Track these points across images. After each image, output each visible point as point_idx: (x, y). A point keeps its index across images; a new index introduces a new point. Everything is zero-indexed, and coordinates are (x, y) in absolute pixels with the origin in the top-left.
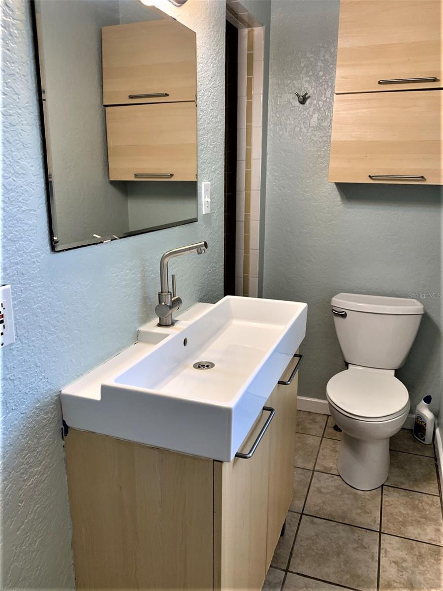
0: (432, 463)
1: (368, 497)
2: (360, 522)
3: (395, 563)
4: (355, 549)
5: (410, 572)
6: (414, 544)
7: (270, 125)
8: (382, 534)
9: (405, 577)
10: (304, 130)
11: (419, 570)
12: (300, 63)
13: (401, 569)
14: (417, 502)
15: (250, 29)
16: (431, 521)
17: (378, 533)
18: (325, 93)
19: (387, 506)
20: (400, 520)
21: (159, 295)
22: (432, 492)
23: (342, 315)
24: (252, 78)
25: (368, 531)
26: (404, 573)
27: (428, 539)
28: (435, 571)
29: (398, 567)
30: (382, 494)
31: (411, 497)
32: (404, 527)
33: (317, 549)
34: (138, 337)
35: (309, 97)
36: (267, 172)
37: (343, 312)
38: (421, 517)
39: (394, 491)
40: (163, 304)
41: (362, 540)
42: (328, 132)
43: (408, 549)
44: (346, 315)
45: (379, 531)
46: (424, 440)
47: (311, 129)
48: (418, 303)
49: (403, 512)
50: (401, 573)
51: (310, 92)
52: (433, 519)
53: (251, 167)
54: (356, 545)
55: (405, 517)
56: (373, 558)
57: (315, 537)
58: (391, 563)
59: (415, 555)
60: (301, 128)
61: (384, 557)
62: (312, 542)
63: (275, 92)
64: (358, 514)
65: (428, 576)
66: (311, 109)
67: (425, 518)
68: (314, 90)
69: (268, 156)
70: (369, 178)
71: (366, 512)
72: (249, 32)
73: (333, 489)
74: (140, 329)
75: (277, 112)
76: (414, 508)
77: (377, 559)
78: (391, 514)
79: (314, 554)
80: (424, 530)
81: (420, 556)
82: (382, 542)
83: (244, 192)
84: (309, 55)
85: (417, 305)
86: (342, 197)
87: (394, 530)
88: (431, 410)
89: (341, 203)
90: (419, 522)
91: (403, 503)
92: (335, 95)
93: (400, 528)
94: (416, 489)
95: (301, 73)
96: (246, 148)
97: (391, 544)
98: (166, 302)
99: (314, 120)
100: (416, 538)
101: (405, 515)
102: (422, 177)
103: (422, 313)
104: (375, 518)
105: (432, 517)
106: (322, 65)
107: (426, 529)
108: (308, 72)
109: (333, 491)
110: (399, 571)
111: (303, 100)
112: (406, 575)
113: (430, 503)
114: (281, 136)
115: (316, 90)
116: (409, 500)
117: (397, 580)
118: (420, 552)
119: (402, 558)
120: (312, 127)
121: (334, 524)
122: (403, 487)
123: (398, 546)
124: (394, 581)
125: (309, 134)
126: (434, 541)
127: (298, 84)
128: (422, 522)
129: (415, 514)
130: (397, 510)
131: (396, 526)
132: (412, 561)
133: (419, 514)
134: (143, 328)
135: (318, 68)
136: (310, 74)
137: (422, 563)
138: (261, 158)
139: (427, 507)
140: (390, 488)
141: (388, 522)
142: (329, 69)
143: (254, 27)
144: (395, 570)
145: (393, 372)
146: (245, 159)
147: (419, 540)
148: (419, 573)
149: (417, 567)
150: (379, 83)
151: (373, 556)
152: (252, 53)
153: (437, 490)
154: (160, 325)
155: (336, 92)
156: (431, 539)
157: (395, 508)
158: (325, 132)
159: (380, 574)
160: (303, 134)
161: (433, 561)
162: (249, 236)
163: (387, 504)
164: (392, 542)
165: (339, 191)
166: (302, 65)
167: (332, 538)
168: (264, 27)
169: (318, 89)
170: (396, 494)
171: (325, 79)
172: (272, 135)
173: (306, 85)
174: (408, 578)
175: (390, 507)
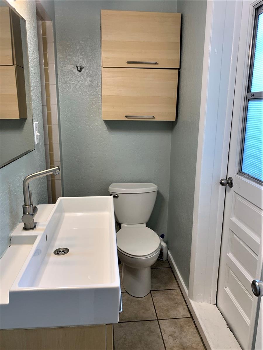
0: (170, 271)
1: (145, 301)
2: (146, 317)
3: (171, 335)
4: (148, 335)
5: (179, 338)
6: (176, 320)
7: (60, 84)
8: (159, 321)
9: (178, 342)
10: (82, 87)
11: (183, 335)
12: (76, 46)
13: (175, 338)
14: (170, 296)
15: (43, 21)
16: (180, 304)
17: (157, 321)
18: (93, 66)
19: (156, 303)
20: (165, 309)
21: (23, 207)
22: (175, 288)
23: (116, 197)
24: (47, 53)
25: (151, 321)
26: (177, 340)
27: (182, 315)
28: (191, 333)
29: (173, 337)
30: (152, 296)
31: (166, 293)
32: (169, 312)
33: (128, 343)
34: (10, 241)
35: (83, 68)
36: (60, 113)
37: (116, 195)
38: (174, 304)
39: (157, 292)
40: (27, 213)
41: (150, 328)
42: (96, 89)
43: (174, 325)
44: (118, 196)
45: (157, 319)
46: (163, 259)
47: (86, 87)
48: (155, 185)
49: (165, 303)
50: (175, 341)
51: (84, 65)
52: (180, 303)
53: (50, 109)
54: (148, 332)
55: (167, 306)
56: (159, 337)
57: (125, 335)
58: (168, 336)
59: (179, 327)
60: (80, 86)
61: (164, 334)
62: (123, 339)
63: (61, 63)
64: (143, 313)
65: (188, 337)
66: (85, 75)
67: (177, 304)
68: (86, 64)
69: (60, 103)
70: (125, 117)
71: (147, 310)
72: (42, 24)
73: (125, 302)
74: (11, 235)
75: (64, 75)
76: (170, 299)
77: (161, 337)
78: (160, 307)
79: (127, 346)
80: (178, 311)
81: (181, 327)
82: (160, 325)
83: (47, 126)
84: (81, 42)
85: (154, 186)
86: (108, 128)
87: (164, 316)
88: (165, 242)
89: (107, 131)
90: (174, 307)
91: (163, 298)
92: (102, 68)
93: (167, 314)
94: (167, 288)
95: (77, 53)
96: (46, 98)
97: (165, 325)
98: (30, 212)
99: (88, 82)
100: (176, 317)
101: (167, 305)
102: (153, 117)
103: (157, 190)
104: (153, 312)
105: (180, 302)
106: (90, 49)
107: (179, 310)
108: (81, 52)
109: (125, 303)
110: (174, 340)
111: (80, 69)
112: (178, 341)
113: (176, 294)
114: (68, 90)
115: (88, 63)
116: (166, 295)
117: (175, 346)
118: (180, 325)
119: (173, 332)
120: (87, 86)
121: (132, 323)
122: (161, 289)
123: (169, 325)
124: (173, 347)
125: (85, 90)
126: (185, 315)
127: (76, 59)
128: (176, 307)
129: (171, 303)
130: (162, 304)
131: (165, 313)
132: (178, 331)
133: (173, 302)
134: (13, 234)
135: (88, 51)
136: (83, 54)
137: (183, 331)
138: (57, 104)
139: (176, 297)
140: (155, 291)
141: (159, 312)
142: (94, 52)
143: (46, 21)
144: (172, 340)
145: (145, 225)
146: (46, 105)
147: (178, 318)
148: (184, 337)
149: (182, 334)
150: (128, 63)
151: (158, 335)
152: (46, 37)
153: (177, 286)
154: (25, 229)
155: (103, 66)
156: (183, 315)
157: (161, 302)
158: (95, 89)
159: (165, 345)
160: (82, 90)
161: (188, 327)
162: (53, 154)
163: (156, 301)
164: (165, 324)
165: (106, 124)
166: (78, 48)
167: (134, 333)
168: (53, 21)
169: (89, 63)
170: (159, 294)
171: (92, 58)
172: (61, 90)
173: (81, 60)
174: (179, 342)
175: (158, 303)
